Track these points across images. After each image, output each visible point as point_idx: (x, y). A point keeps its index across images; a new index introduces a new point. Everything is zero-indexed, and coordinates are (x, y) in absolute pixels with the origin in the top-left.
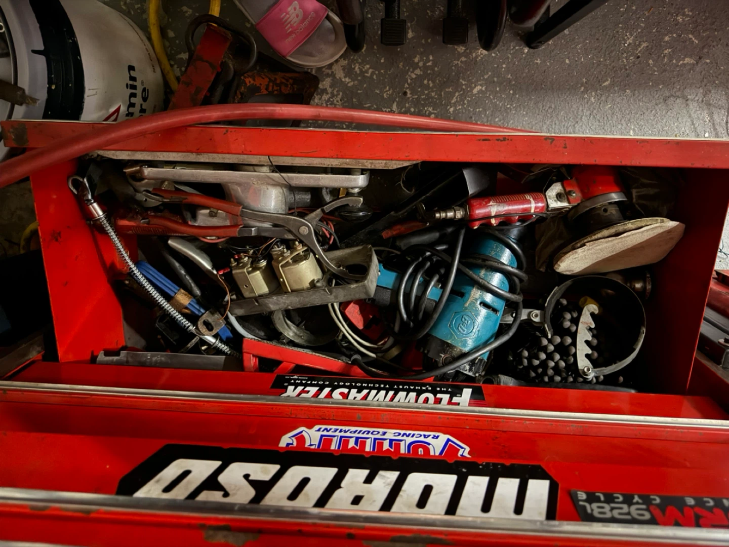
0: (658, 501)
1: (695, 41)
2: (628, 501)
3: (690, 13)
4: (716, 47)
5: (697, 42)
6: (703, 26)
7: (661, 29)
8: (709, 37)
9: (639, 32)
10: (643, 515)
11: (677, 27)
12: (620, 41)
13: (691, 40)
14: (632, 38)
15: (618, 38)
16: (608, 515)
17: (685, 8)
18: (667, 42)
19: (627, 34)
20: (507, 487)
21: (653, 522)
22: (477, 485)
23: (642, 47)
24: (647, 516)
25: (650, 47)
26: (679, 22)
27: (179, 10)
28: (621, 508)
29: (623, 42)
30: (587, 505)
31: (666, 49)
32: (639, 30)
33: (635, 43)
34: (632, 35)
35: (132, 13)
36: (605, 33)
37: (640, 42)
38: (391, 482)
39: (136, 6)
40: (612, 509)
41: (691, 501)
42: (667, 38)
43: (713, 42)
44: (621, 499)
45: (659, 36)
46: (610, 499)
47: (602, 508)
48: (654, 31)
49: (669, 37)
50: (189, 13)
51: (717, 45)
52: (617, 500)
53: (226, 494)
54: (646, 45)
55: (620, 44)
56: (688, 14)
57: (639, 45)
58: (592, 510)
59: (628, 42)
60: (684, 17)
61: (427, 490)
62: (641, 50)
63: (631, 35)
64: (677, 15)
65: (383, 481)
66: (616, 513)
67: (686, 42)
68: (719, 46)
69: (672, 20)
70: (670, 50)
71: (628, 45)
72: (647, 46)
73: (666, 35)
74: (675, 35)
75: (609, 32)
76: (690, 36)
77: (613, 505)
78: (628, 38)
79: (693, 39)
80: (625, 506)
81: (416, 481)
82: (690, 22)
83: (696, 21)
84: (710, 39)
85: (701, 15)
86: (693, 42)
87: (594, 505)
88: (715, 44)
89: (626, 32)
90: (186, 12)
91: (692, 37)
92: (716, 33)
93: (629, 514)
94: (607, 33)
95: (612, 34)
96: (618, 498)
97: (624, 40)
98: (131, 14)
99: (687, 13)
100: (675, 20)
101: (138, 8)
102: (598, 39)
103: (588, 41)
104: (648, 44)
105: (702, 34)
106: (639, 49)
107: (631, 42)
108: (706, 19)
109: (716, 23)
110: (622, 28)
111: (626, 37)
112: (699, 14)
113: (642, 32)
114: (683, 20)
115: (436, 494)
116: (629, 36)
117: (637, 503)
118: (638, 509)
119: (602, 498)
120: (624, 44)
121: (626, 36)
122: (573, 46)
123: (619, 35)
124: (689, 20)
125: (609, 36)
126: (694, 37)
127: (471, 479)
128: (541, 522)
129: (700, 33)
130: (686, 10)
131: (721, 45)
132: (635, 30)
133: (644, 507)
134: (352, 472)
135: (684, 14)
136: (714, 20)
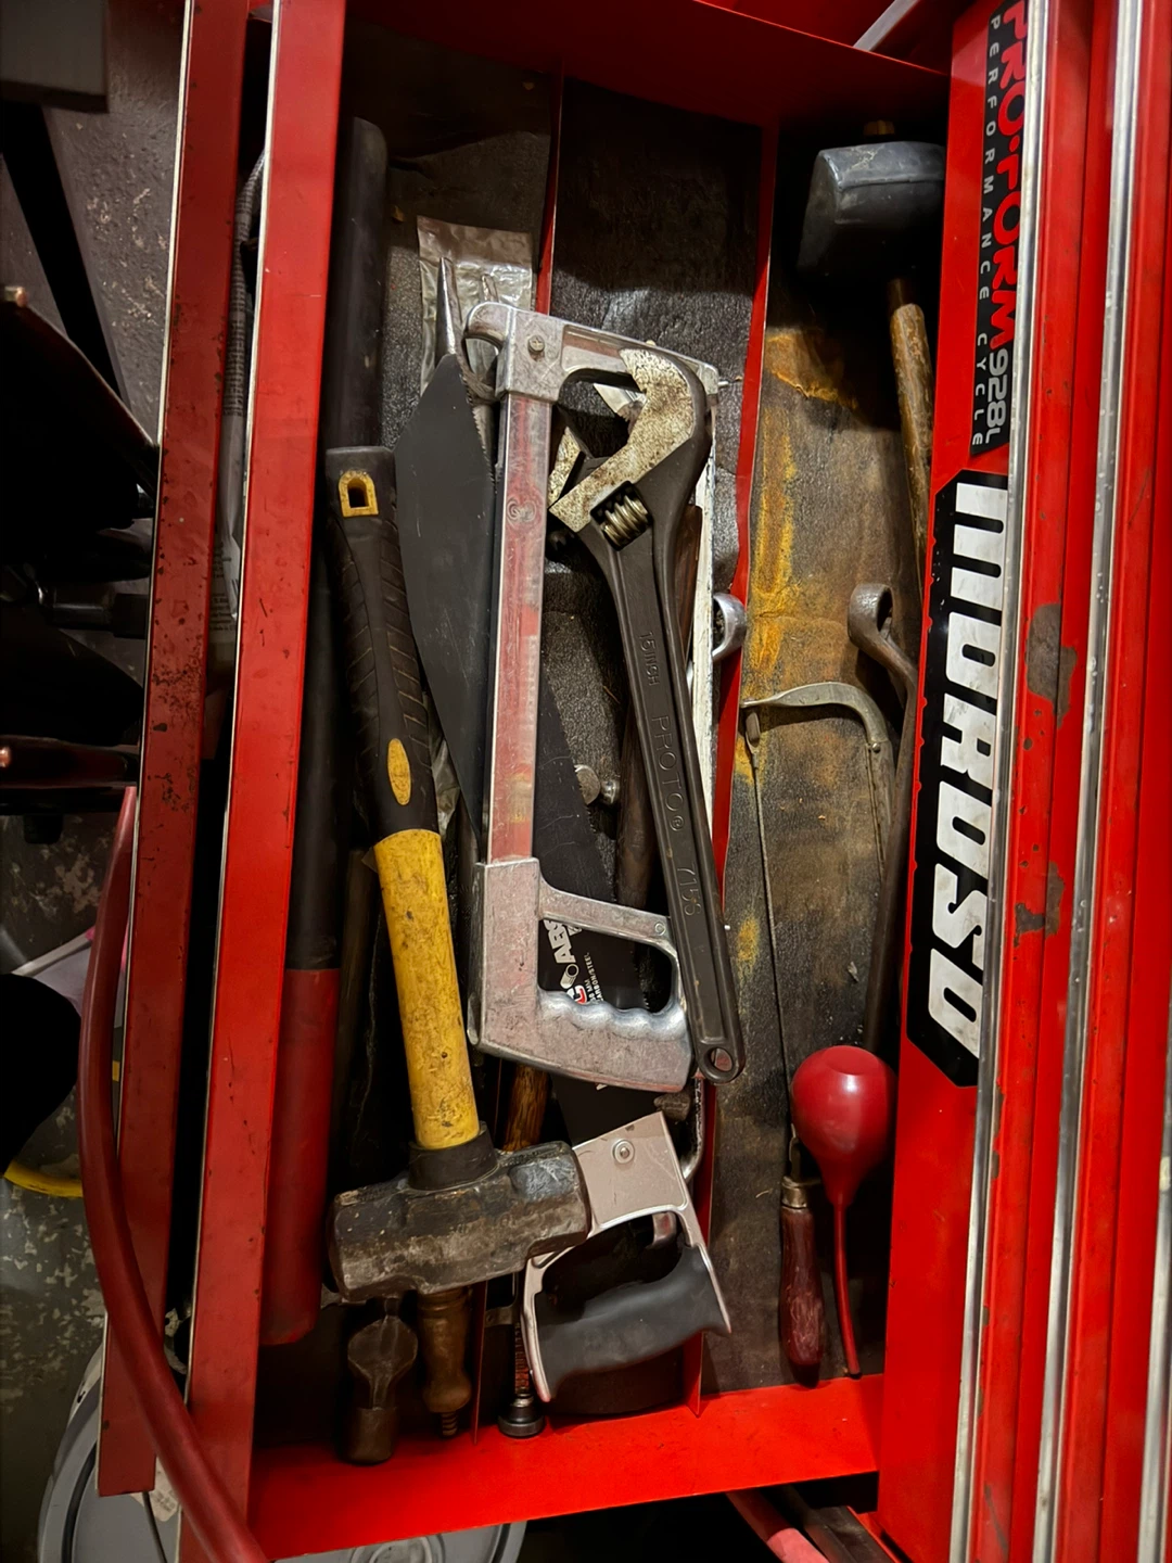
0: (984, 336)
1: (145, 193)
2: (984, 376)
3: (96, 200)
4: (157, 157)
5: (147, 190)
6: (119, 179)
7: (122, 253)
8: (140, 169)
9: (128, 292)
10: (1002, 358)
11: (120, 225)
12: (141, 324)
13: (144, 200)
14: (136, 304)
15: (136, 330)
16: (1002, 404)
17: (87, 210)
18: (146, 244)
19: (130, 312)
20: (966, 541)
21: (1010, 346)
22: (964, 584)
23: (154, 288)
24: (1003, 353)
25: (154, 274)
26: (111, 222)
27: (62, 1132)
28: (994, 386)
29: (144, 320)
30: (990, 432)
31: (159, 245)
32: (124, 291)
33: (147, 299)
34: (132, 304)
35: (65, 1220)
36: (126, 353)
37: (145, 290)
38: (959, 704)
39: (53, 1212)
40: (995, 399)
41: (985, 291)
42: (139, 243)
43: (147, 162)
44: (982, 386)
45: (135, 256)
46: (981, 401)
47: (993, 411)
48: (125, 265)
49: (137, 238)
50: (69, 1114)
51: (154, 155)
52: (983, 393)
53: (977, 930)
54: (151, 281)
55: (149, 326)
56: (98, 204)
57: (150, 292)
58: (996, 426)
59: (144, 312)
60: (103, 211)
61: (970, 652)
62: (159, 289)
63: (131, 306)
64: (98, 223)
65: (958, 714)
66: (1000, 395)
67: (145, 210)
68: (155, 151)
69: (106, 232)
70: (161, 238)
71: (150, 311)
72: (153, 277)
73: (133, 244)
74: (134, 229)
75: (125, 345)
76: (136, 201)
77: (990, 399)
78: (137, 312)
79: (142, 196)
80: (992, 381)
81: (959, 669)
82: (110, 200)
83: (109, 190)
84: (142, 166)
85: (98, 182)
86: (146, 197)
87: (990, 423)
88: (151, 159)
89: (126, 314)
90: (67, 1118)
91: (138, 198)
92: (132, 156)
93: (1000, 377)
94: (127, 349)
95: (129, 340)
96: (980, 390)
97: (139, 319)
98: (65, 1223)
99: (95, 206)
100: (107, 227)
101: (57, 1210)
102: (138, 366)
103: (141, 383)
104: (149, 276)
105: (133, 182)
106: (158, 292)
107: (144, 306)
108: (107, 173)
109: (114, 156)
110: (119, 322)
111: (136, 315)
112: (97, 185)
113: (126, 287)
114: (107, 213)
115: (975, 640)
116: (134, 310)
117: (987, 364)
118: (995, 366)
119: (982, 411)
120: (148, 319)
121: (132, 314)
122: (148, 409)
123: (131, 327)
124: (108, 203)
125: (132, 345)
126: (138, 195)
127: (954, 593)
128: (1009, 496)
129: (131, 184)
130: (89, 208)
131: (153, 148)
132: (124, 299)
133: (992, 355)
134: (945, 761)
135: (97, 212)
136: (109, 159)
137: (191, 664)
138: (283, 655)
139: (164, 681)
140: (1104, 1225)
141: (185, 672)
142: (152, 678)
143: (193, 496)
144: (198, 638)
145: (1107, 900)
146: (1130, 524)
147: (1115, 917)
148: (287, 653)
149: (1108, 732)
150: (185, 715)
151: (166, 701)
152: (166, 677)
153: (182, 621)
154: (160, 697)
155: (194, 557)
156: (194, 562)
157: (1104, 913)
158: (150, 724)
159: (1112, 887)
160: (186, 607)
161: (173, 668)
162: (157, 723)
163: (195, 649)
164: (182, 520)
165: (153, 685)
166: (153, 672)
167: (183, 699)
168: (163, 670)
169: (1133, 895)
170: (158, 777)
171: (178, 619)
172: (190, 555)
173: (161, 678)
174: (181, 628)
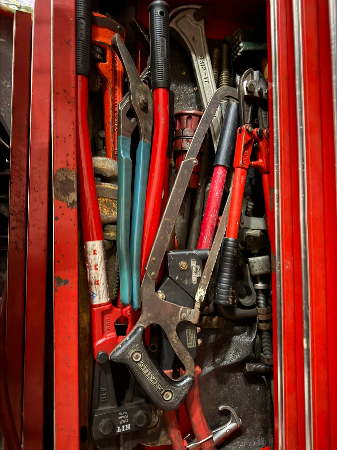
137: (22, 209)
138: (41, 204)
139: (14, 215)
140: (292, 361)
141: (20, 212)
142: (10, 214)
143: (21, 161)
144: (24, 201)
145: (285, 261)
146: (284, 149)
147: (288, 266)
148: (43, 203)
149: (282, 211)
150: (20, 224)
151: (15, 221)
152: (14, 213)
153: (19, 197)
154: (13, 219)
155: (22, 178)
156: (22, 180)
157: (285, 265)
158: (10, 227)
159: (286, 257)
160: (20, 193)
161: (16, 210)
162: (12, 227)
163: (23, 205)
164: (17, 168)
165: (11, 216)
166: (11, 212)
167: (20, 219)
168: (13, 211)
169: (293, 259)
170: (13, 243)
171: (17, 196)
172: (21, 178)
173: (13, 214)
174: (18, 199)
